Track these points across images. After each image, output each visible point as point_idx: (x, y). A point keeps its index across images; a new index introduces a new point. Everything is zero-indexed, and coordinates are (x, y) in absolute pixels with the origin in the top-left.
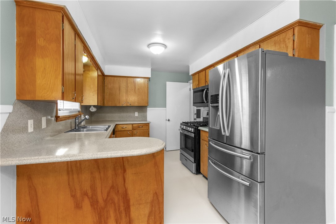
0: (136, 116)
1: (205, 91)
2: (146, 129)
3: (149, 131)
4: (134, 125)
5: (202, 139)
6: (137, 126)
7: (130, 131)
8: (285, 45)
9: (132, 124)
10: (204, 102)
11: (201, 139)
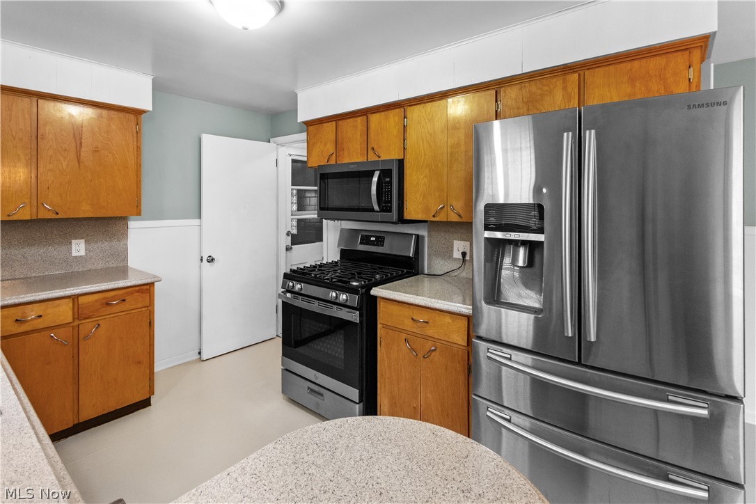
0: (74, 254)
1: (375, 179)
2: (139, 305)
3: (151, 314)
4: (82, 300)
5: (385, 326)
6: (97, 301)
7: (61, 331)
8: (665, 88)
9: (75, 298)
10: (372, 210)
11: (379, 326)
